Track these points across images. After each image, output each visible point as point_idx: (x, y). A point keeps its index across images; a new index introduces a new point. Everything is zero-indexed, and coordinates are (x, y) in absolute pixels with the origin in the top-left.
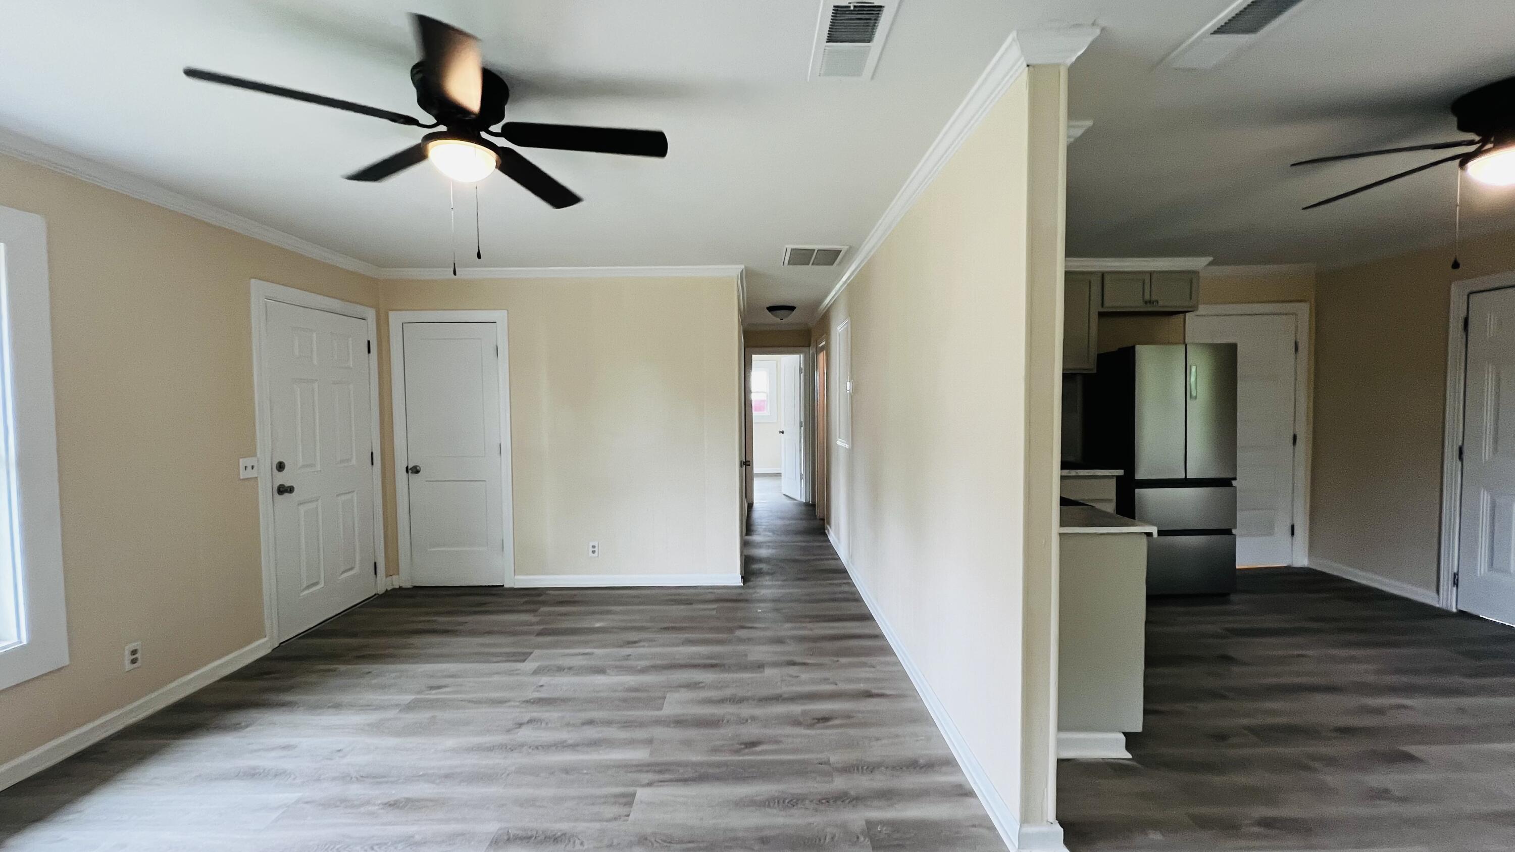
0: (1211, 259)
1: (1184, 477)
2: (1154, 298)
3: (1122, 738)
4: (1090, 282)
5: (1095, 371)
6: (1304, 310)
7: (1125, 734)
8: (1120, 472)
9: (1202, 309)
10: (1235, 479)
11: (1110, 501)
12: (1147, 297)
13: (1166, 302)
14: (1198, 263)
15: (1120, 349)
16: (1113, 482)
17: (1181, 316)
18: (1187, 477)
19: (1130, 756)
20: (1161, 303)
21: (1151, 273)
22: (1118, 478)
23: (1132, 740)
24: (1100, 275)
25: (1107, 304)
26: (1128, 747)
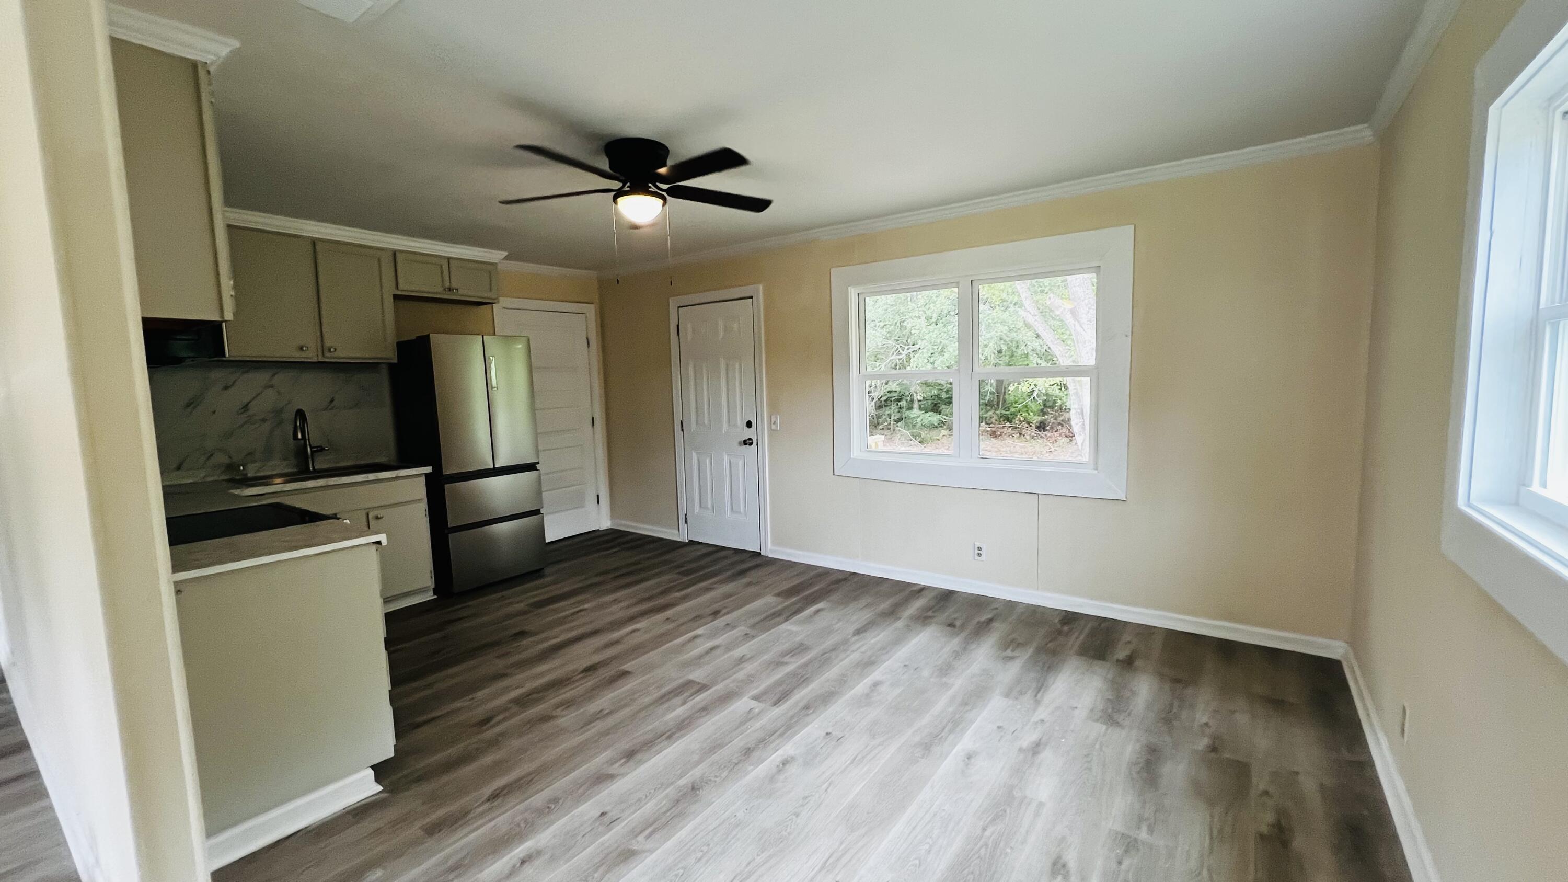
0: (506, 253)
1: (492, 467)
2: (454, 285)
3: (371, 772)
4: (379, 260)
5: (395, 361)
6: (591, 310)
7: (373, 767)
8: (428, 469)
9: (504, 301)
10: (538, 463)
11: (419, 500)
12: (447, 284)
13: (467, 291)
14: (495, 256)
15: (419, 338)
16: (422, 480)
17: (490, 305)
18: (495, 467)
19: (380, 788)
20: (461, 291)
21: (449, 259)
22: (427, 475)
23: (381, 771)
24: (391, 254)
25: (401, 286)
26: (378, 779)
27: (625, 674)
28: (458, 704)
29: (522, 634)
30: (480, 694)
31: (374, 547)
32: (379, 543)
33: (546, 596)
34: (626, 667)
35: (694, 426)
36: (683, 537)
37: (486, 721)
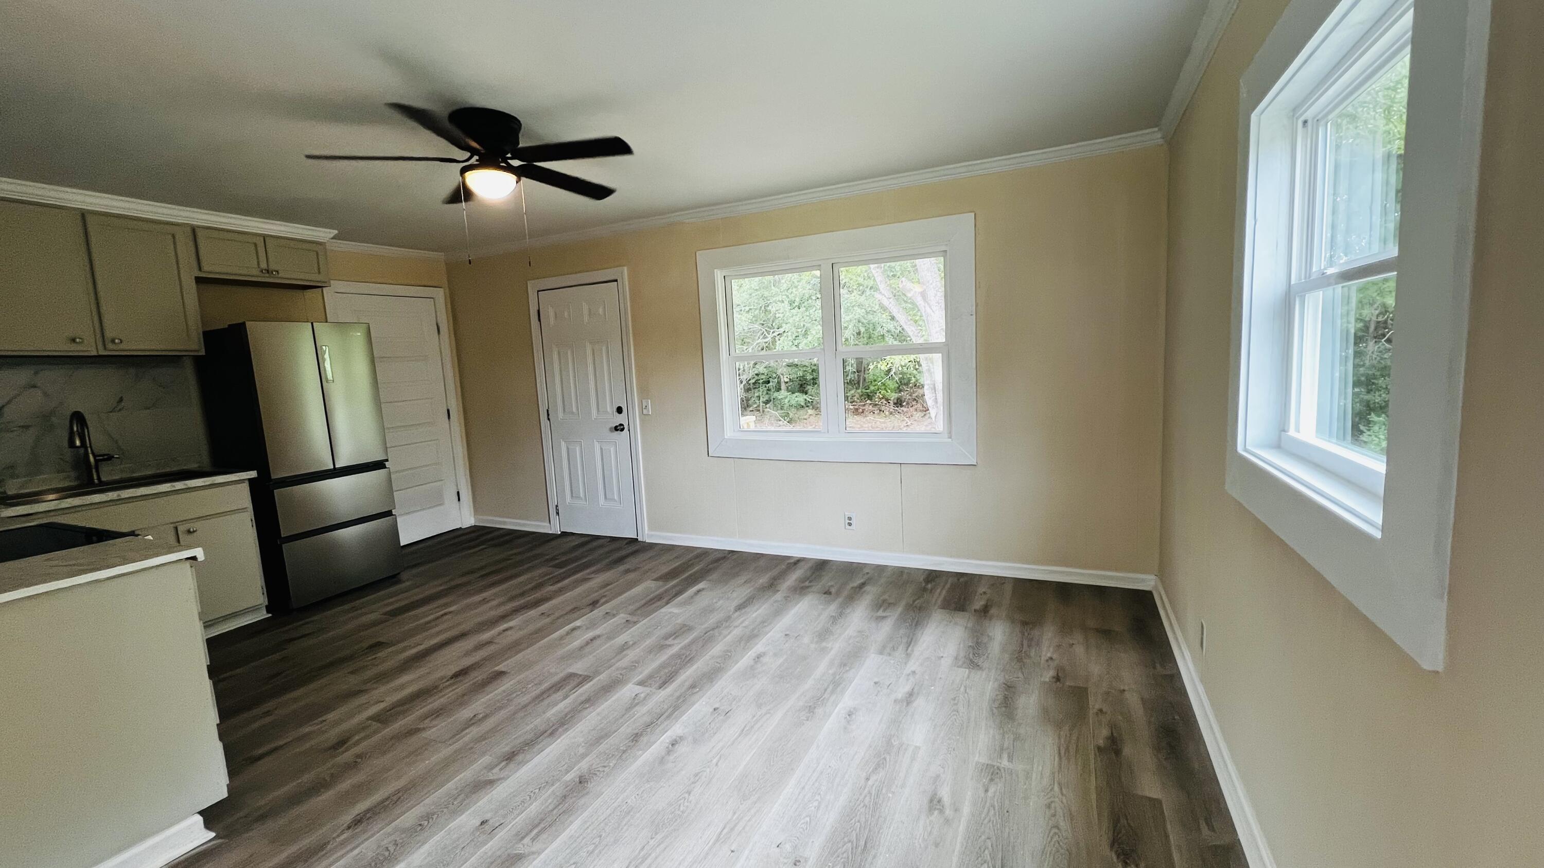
0: (336, 232)
1: (332, 467)
2: (273, 266)
3: (200, 819)
4: (174, 236)
5: (203, 353)
6: (440, 295)
7: (201, 813)
8: (253, 474)
9: (336, 285)
10: (387, 460)
11: (244, 510)
12: (264, 265)
13: (289, 272)
14: (323, 234)
15: (231, 326)
16: (245, 489)
17: (320, 289)
18: (336, 467)
19: (212, 835)
20: (282, 274)
21: (265, 237)
22: (251, 481)
23: (211, 816)
24: (189, 230)
25: (206, 267)
26: (208, 825)
27: (501, 674)
28: (306, 729)
29: (379, 645)
30: (331, 716)
31: (188, 564)
32: (194, 558)
33: (406, 602)
34: (500, 668)
35: (561, 415)
36: (554, 527)
37: (341, 743)
